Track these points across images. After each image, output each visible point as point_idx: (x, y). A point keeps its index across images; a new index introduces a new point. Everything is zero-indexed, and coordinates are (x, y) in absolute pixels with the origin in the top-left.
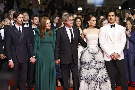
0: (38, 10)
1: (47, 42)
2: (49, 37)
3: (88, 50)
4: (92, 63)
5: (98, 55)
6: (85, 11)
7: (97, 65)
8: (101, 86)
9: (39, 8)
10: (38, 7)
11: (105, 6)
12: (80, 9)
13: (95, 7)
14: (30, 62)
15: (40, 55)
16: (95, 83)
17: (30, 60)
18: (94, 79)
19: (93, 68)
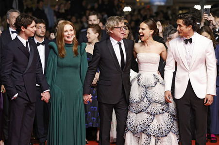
0: (55, 11)
1: (70, 66)
2: (74, 57)
3: (138, 80)
4: (142, 102)
5: (154, 89)
6: (136, 13)
7: (150, 106)
8: (159, 142)
9: (57, 7)
10: (54, 6)
11: (171, 4)
12: (127, 9)
13: (153, 5)
14: (42, 99)
15: (57, 88)
16: (147, 137)
17: (42, 96)
18: (145, 130)
19: (144, 111)
